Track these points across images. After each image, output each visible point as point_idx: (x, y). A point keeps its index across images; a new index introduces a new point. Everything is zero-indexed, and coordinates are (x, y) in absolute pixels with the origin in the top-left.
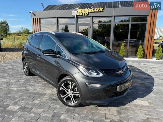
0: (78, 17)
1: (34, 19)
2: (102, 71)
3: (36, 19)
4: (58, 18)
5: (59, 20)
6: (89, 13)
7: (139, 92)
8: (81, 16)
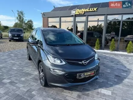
0: (76, 16)
1: (44, 18)
2: (65, 60)
3: (46, 18)
4: (61, 17)
5: (62, 18)
6: (85, 13)
7: (109, 83)
8: (78, 15)
